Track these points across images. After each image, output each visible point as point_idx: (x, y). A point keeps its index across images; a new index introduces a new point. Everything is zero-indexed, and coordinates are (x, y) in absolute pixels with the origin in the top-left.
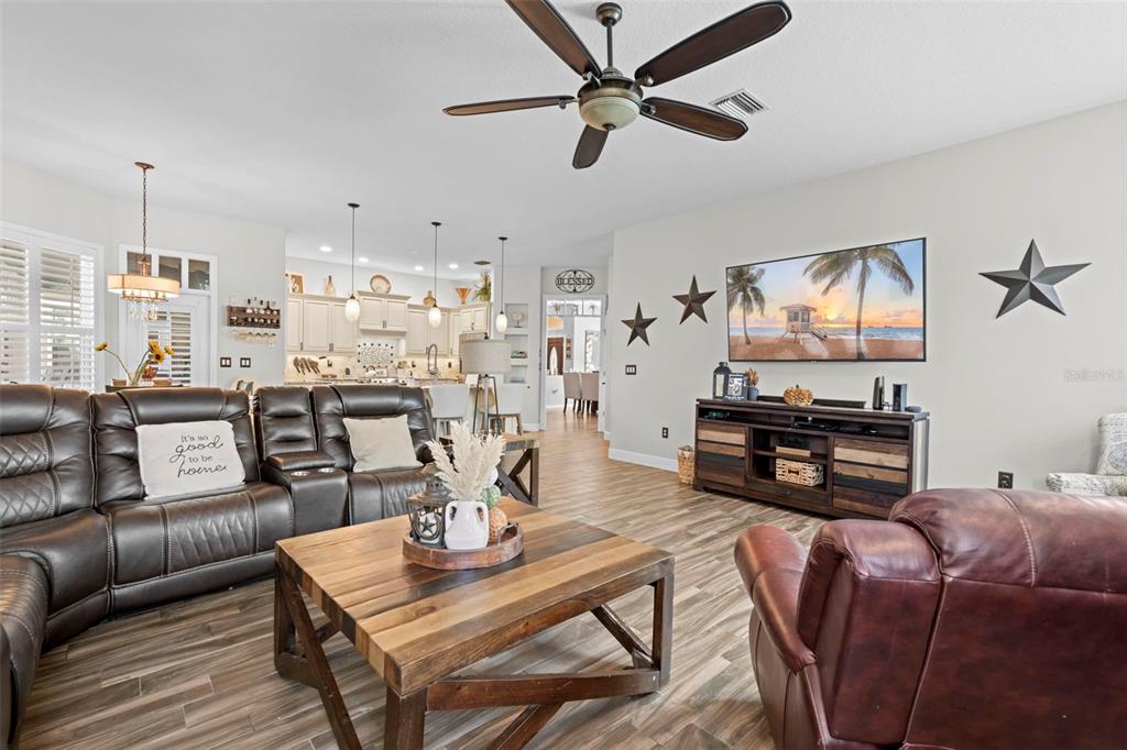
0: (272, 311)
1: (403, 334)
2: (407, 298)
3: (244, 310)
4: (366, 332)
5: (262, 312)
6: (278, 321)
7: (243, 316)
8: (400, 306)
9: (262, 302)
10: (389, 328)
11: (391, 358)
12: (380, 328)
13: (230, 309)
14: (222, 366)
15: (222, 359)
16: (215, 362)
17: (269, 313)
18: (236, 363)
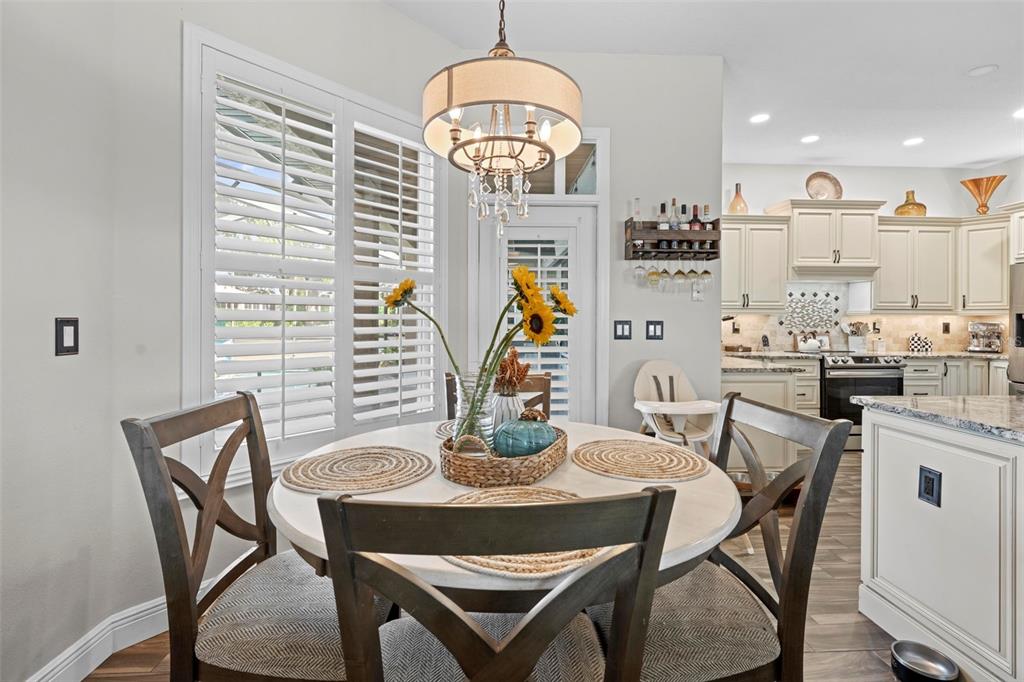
0: (703, 225)
1: (868, 272)
2: (877, 205)
3: (654, 226)
4: (803, 272)
5: (686, 227)
6: (715, 244)
7: (653, 238)
8: (866, 222)
9: (684, 207)
10: (843, 263)
11: (835, 318)
12: (829, 262)
13: (630, 225)
14: (617, 337)
15: (616, 323)
16: (606, 330)
17: (697, 227)
18: (639, 331)
